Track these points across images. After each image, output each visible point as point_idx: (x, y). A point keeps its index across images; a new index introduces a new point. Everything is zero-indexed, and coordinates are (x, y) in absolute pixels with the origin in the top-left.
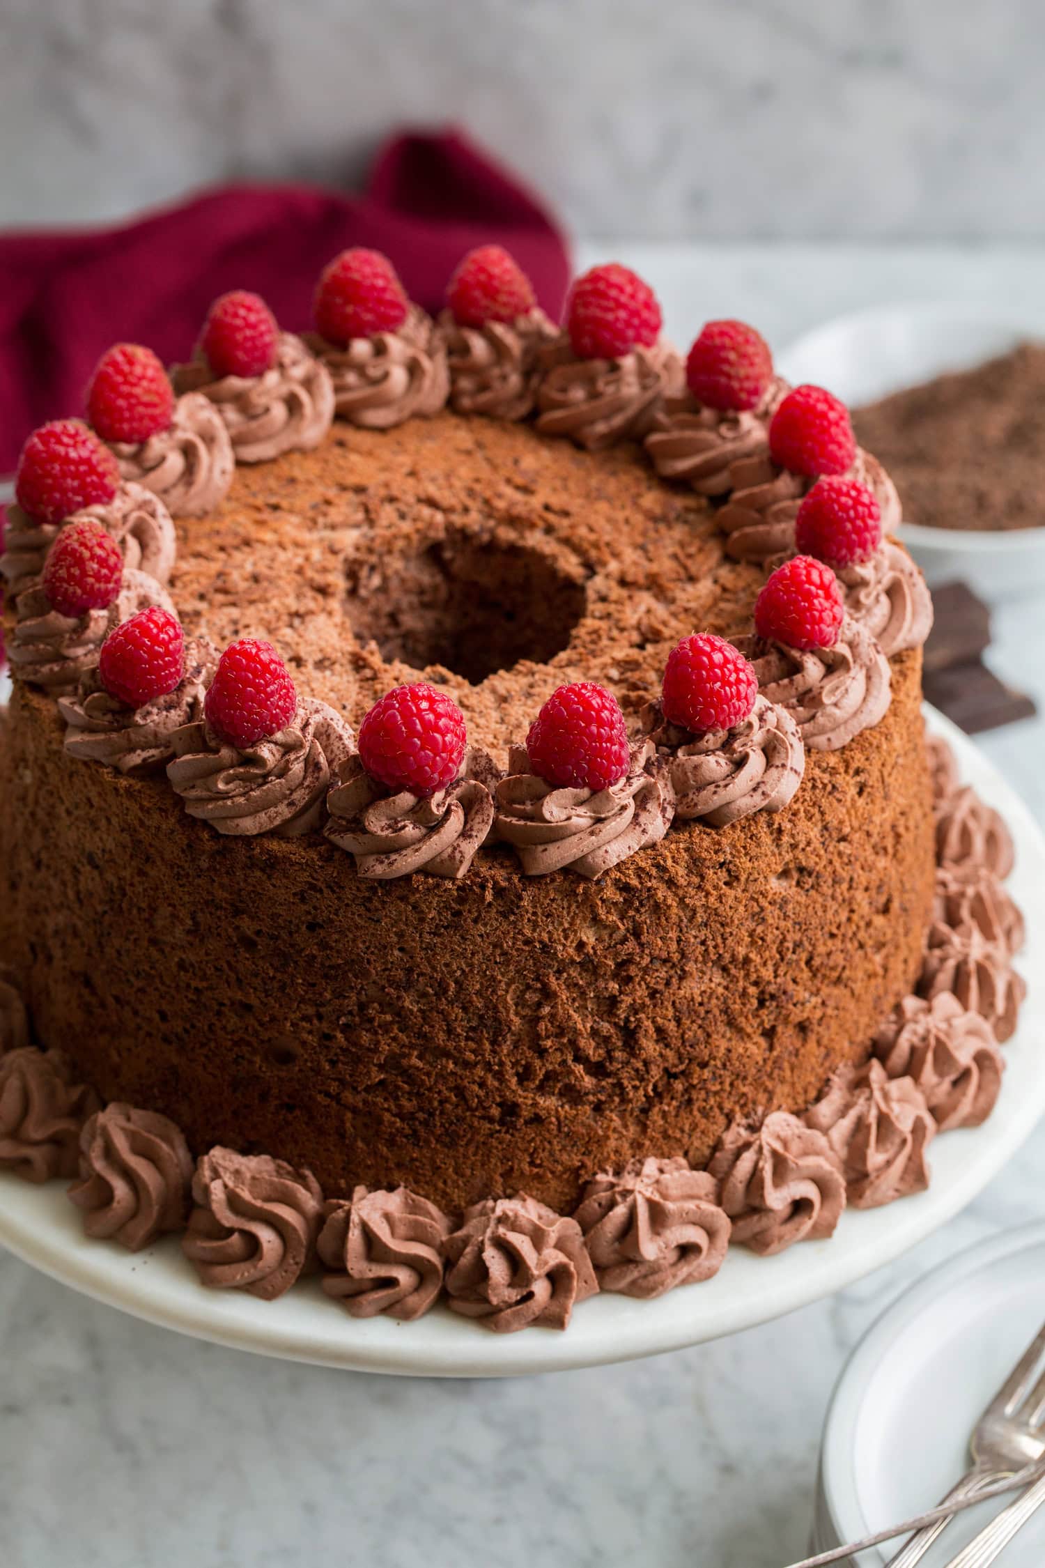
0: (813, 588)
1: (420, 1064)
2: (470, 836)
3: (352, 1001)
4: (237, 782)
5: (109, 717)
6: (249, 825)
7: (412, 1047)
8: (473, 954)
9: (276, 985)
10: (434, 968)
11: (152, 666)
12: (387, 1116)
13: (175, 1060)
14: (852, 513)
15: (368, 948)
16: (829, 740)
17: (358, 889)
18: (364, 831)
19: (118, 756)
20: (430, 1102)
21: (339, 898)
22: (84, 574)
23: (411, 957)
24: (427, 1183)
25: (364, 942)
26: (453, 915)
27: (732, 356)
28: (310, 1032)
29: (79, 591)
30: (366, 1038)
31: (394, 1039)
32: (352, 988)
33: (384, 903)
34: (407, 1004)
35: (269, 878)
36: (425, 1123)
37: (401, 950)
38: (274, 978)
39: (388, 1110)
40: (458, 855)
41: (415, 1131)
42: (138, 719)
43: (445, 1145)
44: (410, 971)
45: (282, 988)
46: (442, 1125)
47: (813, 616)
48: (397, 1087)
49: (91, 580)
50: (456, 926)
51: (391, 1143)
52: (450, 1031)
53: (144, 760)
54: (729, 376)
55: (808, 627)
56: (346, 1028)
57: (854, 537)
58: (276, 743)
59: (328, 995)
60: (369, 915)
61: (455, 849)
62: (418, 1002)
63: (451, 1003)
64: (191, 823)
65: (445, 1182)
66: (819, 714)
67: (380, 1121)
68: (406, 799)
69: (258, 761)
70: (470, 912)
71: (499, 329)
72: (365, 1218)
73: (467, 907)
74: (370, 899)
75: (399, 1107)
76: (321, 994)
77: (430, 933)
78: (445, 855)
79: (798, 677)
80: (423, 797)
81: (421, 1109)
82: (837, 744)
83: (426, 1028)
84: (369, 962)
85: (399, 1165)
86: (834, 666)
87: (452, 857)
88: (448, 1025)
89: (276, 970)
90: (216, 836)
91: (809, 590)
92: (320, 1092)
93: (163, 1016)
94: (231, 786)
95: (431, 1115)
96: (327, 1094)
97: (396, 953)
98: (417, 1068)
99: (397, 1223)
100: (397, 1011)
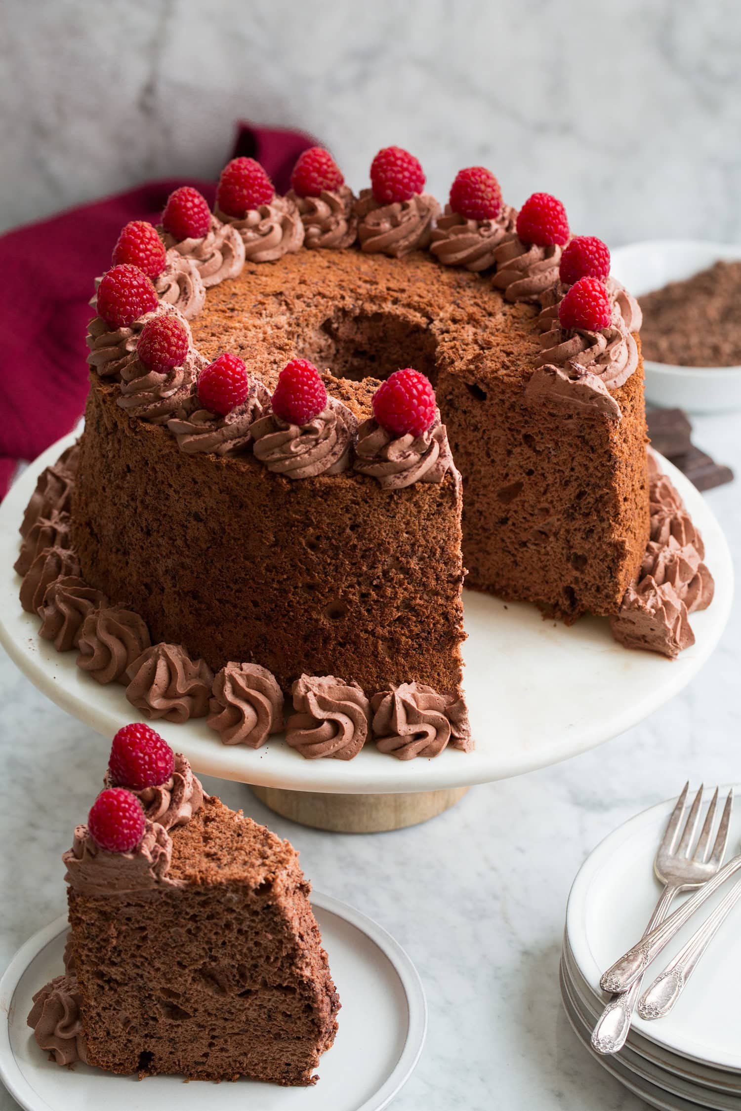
0: (597, 294)
1: (422, 602)
2: (445, 456)
3: (379, 571)
4: (302, 445)
5: (208, 424)
6: (310, 470)
7: (416, 592)
8: (449, 529)
9: (332, 568)
10: (427, 541)
11: (235, 387)
12: (404, 639)
13: (264, 630)
14: (597, 255)
15: (387, 535)
16: (615, 382)
17: (382, 498)
18: (387, 460)
19: (217, 446)
20: (429, 625)
21: (370, 506)
23: (414, 536)
24: (428, 677)
25: (385, 531)
26: (438, 506)
27: (483, 187)
28: (354, 594)
29: (168, 355)
30: (389, 591)
31: (405, 589)
32: (379, 561)
33: (397, 504)
34: (412, 566)
35: (326, 500)
36: (426, 639)
37: (407, 533)
38: (330, 564)
39: (403, 635)
40: (441, 468)
41: (420, 645)
42: (227, 421)
43: (438, 651)
44: (413, 545)
45: (336, 570)
46: (436, 639)
47: (599, 309)
48: (409, 619)
49: (174, 348)
50: (439, 513)
51: (407, 655)
52: (438, 579)
53: (234, 445)
54: (483, 199)
56: (377, 588)
58: (321, 419)
59: (364, 568)
60: (388, 514)
61: (438, 465)
62: (418, 564)
63: (438, 561)
64: (272, 476)
65: (439, 675)
66: (608, 368)
67: (399, 642)
68: (408, 438)
69: (314, 431)
70: (447, 503)
71: (331, 194)
72: (403, 698)
73: (446, 500)
74: (389, 504)
75: (411, 631)
76: (360, 569)
77: (424, 519)
78: (433, 469)
80: (417, 436)
81: (423, 631)
82: (620, 384)
83: (424, 579)
84: (389, 543)
85: (412, 668)
86: (610, 340)
87: (437, 470)
88: (436, 575)
89: (332, 558)
90: (291, 481)
91: (595, 295)
92: (362, 631)
93: (256, 604)
94: (299, 448)
95: (429, 633)
96: (366, 631)
97: (405, 535)
98: (419, 605)
99: (420, 699)
100: (406, 571)
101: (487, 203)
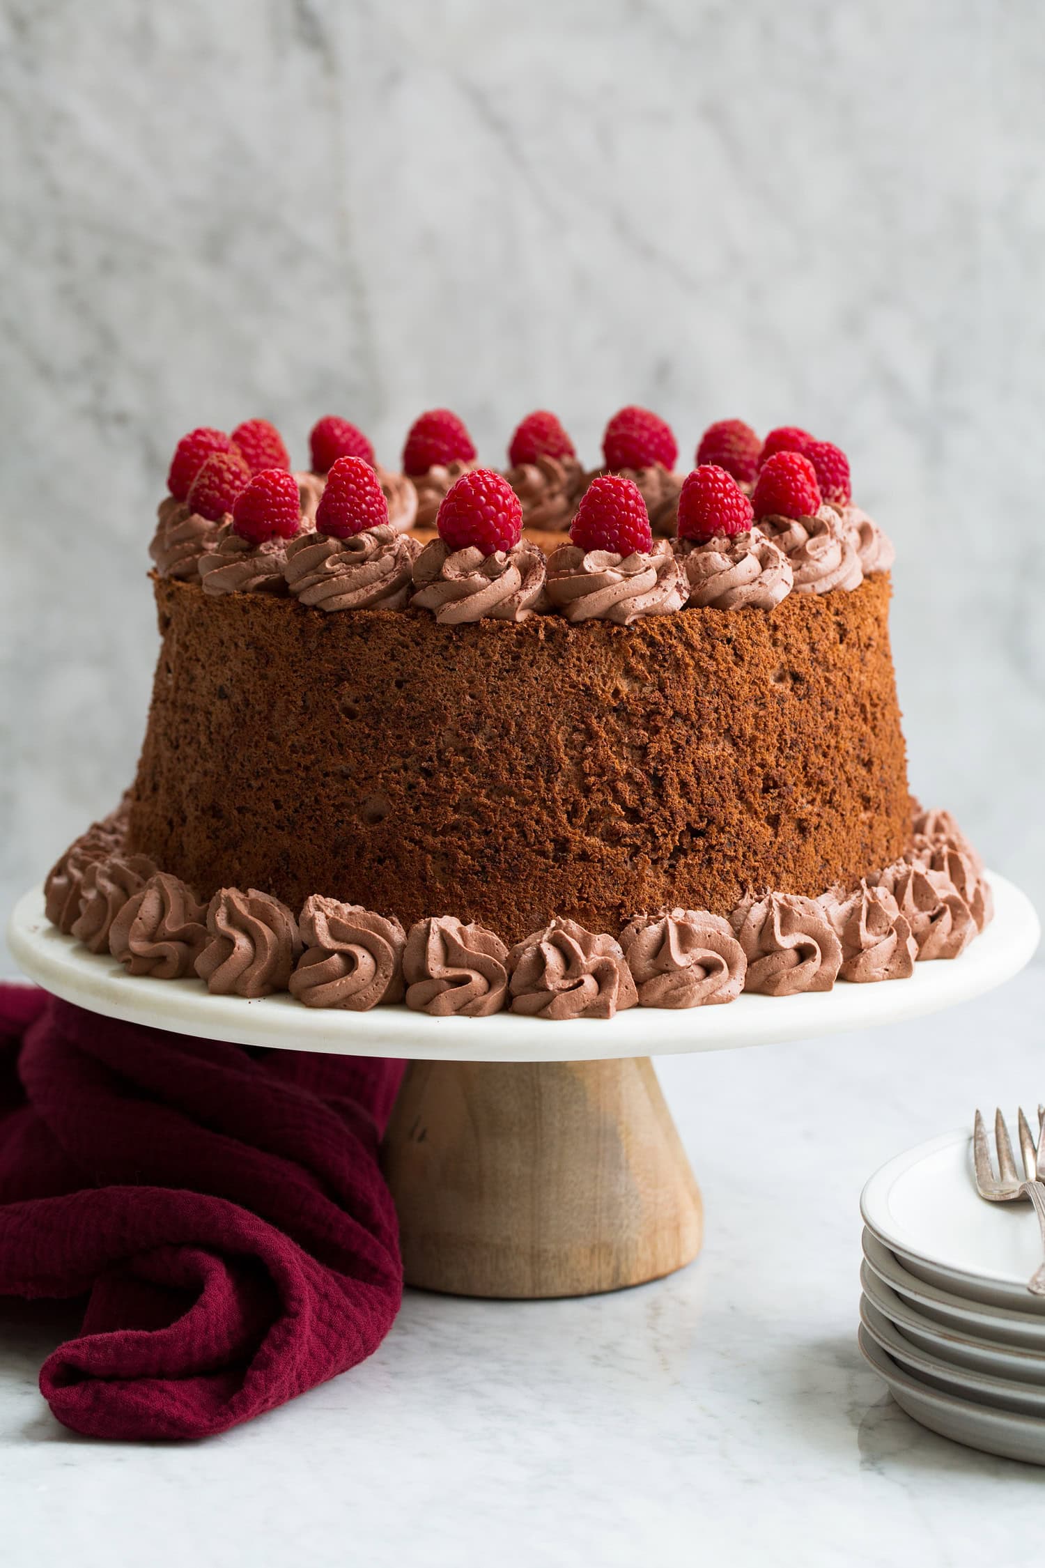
1: (486, 801)
2: (527, 588)
3: (431, 749)
4: (342, 564)
5: (240, 553)
6: (350, 599)
7: (481, 786)
8: (529, 696)
9: (371, 742)
10: (498, 711)
11: (275, 501)
12: (461, 855)
13: (286, 842)
14: (826, 459)
15: (445, 695)
16: (813, 586)
17: (437, 639)
18: (445, 579)
19: (244, 584)
20: (497, 839)
21: (422, 651)
22: (223, 481)
23: (480, 701)
24: (494, 919)
25: (442, 691)
26: (513, 659)
27: (733, 438)
28: (398, 783)
29: (218, 494)
30: (443, 781)
31: (466, 780)
32: (432, 733)
33: (458, 648)
34: (476, 745)
35: (366, 640)
36: (492, 859)
37: (472, 696)
38: (369, 735)
39: (460, 847)
40: (516, 599)
41: (484, 867)
42: (262, 548)
43: (508, 879)
44: (479, 714)
45: (375, 746)
46: (506, 861)
47: (796, 485)
48: (470, 825)
50: (516, 669)
51: (464, 882)
52: (512, 770)
53: (267, 579)
54: (730, 451)
55: (793, 493)
56: (427, 773)
57: (828, 475)
58: (372, 534)
59: (412, 744)
60: (446, 663)
61: (514, 595)
62: (485, 745)
63: (512, 743)
64: (303, 609)
65: (509, 918)
66: (804, 565)
67: (455, 860)
68: (474, 553)
69: (359, 546)
70: (526, 655)
72: (443, 927)
73: (524, 650)
74: (446, 648)
75: (472, 844)
76: (407, 743)
77: (495, 677)
78: (506, 600)
79: (787, 534)
80: (488, 553)
81: (489, 846)
82: (820, 590)
83: (492, 767)
84: (446, 708)
85: (472, 903)
86: (815, 530)
87: (512, 600)
88: (510, 764)
89: (371, 728)
90: (324, 614)
92: (406, 839)
93: (278, 806)
94: (337, 567)
95: (497, 851)
96: (412, 840)
97: (468, 697)
98: (485, 806)
99: (470, 938)
100: (468, 752)
101: (736, 457)
